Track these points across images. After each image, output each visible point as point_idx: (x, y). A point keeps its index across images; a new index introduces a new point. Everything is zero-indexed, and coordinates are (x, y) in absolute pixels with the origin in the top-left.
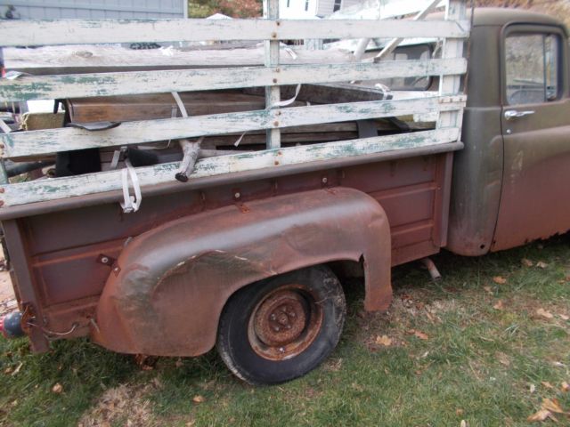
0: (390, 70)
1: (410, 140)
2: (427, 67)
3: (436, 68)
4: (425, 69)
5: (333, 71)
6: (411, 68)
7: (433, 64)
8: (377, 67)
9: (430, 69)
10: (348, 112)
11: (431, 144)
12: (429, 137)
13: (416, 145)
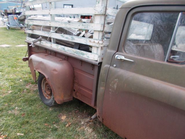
0: (73, 25)
1: (79, 53)
2: (85, 26)
3: (88, 27)
4: (84, 27)
5: (60, 24)
6: (79, 26)
7: (87, 25)
8: (69, 24)
9: (86, 27)
10: (63, 37)
11: (87, 58)
12: (86, 55)
13: (81, 56)
